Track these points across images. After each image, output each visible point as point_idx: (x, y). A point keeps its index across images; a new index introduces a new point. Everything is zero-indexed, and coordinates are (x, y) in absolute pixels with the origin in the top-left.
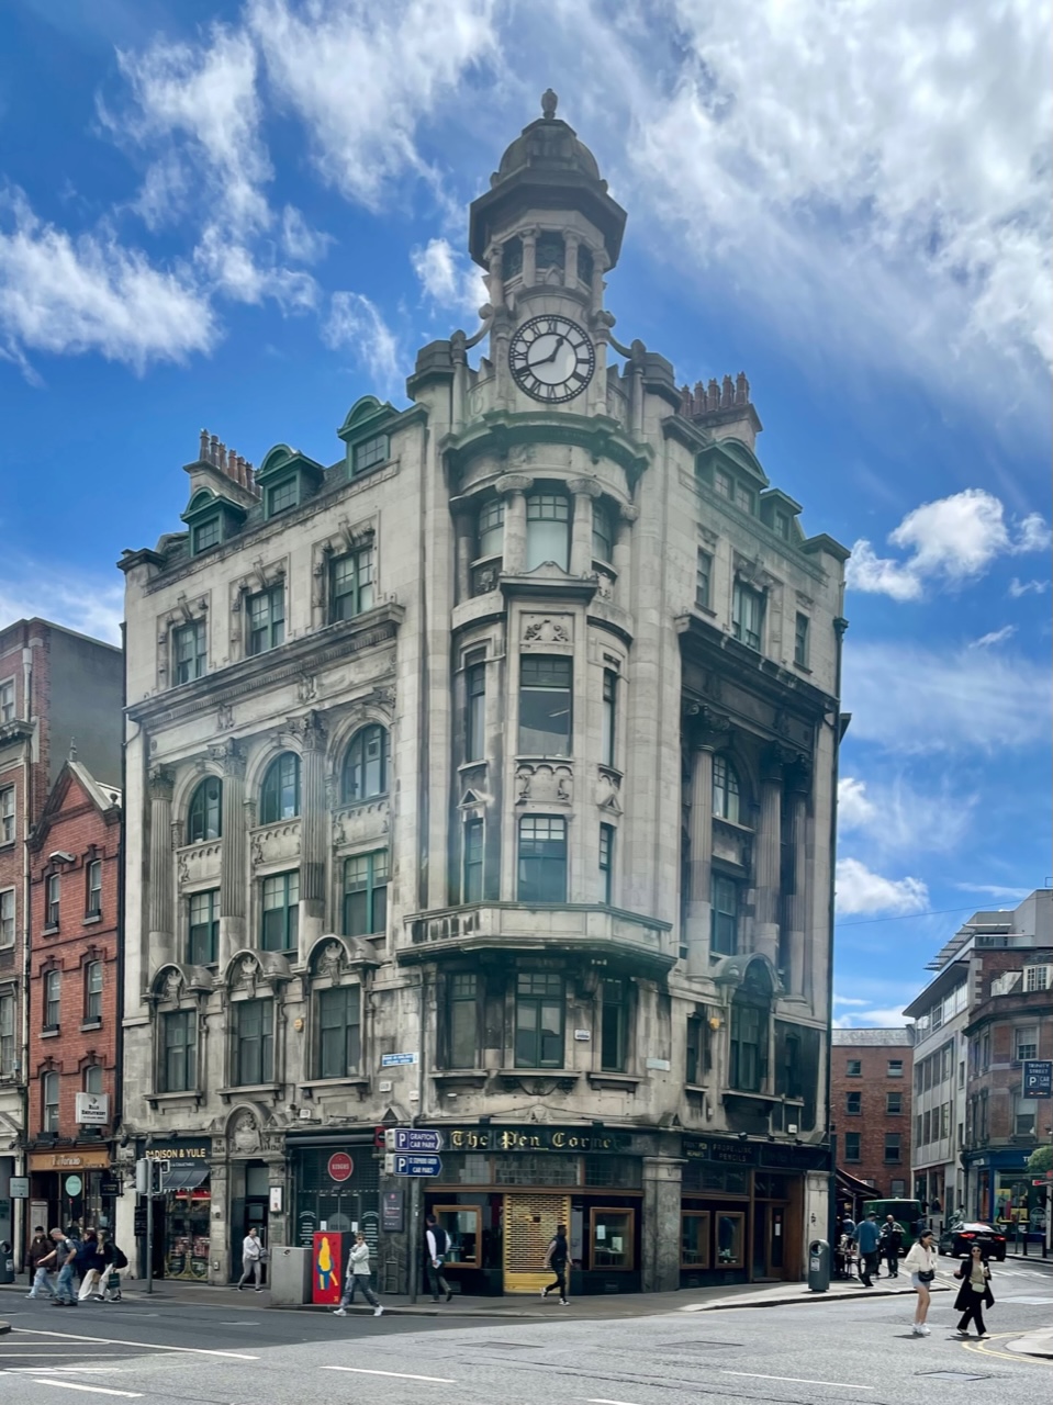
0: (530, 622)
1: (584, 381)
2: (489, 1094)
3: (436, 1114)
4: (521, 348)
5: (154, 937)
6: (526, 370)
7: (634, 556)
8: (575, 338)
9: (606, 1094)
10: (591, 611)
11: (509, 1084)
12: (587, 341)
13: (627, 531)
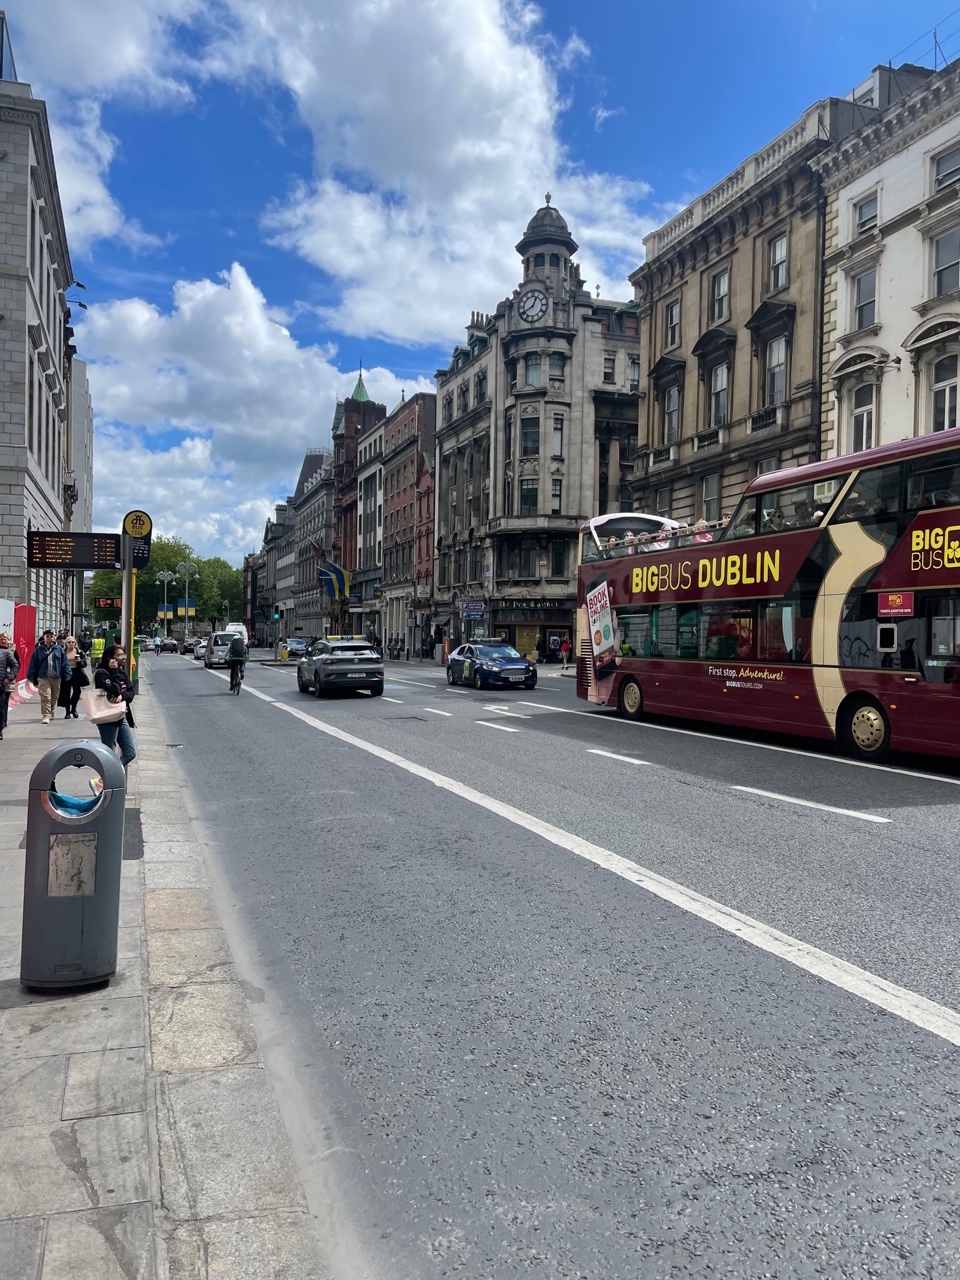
0: (524, 406)
1: (544, 312)
2: (510, 587)
3: (497, 595)
4: (522, 304)
5: (442, 523)
6: (524, 312)
7: (571, 370)
8: (541, 296)
9: (553, 585)
10: (546, 399)
11: (517, 583)
12: (545, 297)
13: (568, 362)
